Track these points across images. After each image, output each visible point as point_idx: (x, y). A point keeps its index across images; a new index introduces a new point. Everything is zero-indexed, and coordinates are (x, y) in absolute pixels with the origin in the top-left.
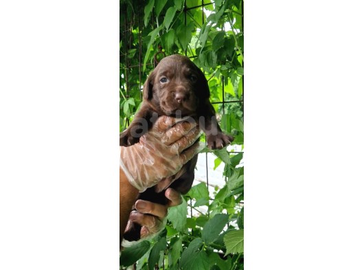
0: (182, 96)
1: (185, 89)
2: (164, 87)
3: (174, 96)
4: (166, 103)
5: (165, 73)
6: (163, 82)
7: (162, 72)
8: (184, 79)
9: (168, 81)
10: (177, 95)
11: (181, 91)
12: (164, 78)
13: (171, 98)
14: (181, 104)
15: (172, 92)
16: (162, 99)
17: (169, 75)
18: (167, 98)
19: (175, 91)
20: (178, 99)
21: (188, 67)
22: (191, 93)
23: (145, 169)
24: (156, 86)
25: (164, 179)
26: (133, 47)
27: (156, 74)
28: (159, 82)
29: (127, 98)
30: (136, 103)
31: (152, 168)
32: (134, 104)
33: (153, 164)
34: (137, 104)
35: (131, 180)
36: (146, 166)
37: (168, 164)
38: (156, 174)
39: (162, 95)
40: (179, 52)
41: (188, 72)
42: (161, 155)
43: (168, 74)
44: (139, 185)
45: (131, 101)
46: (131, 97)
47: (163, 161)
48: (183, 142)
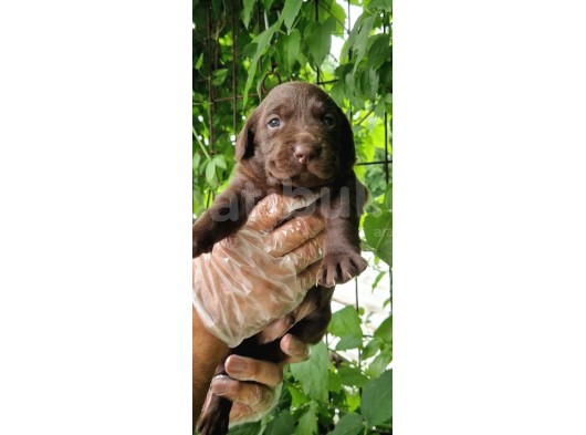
0: (308, 150)
1: (313, 138)
2: (275, 134)
3: (293, 150)
4: (278, 164)
5: (277, 110)
6: (273, 126)
7: (273, 107)
8: (312, 120)
9: (282, 124)
10: (299, 149)
11: (306, 140)
12: (275, 119)
13: (286, 155)
14: (305, 165)
15: (290, 142)
16: (269, 156)
17: (285, 113)
18: (279, 154)
19: (294, 141)
20: (300, 156)
21: (318, 100)
22: (323, 145)
23: (235, 303)
24: (261, 135)
25: (273, 322)
26: (221, 67)
27: (260, 113)
28: (266, 126)
29: (212, 155)
30: (227, 164)
31: (248, 300)
32: (224, 166)
33: (248, 292)
34: (230, 165)
35: (210, 323)
36: (237, 297)
37: (279, 291)
38: (257, 313)
39: (269, 150)
40: (300, 76)
41: (319, 109)
42: (263, 275)
43: (282, 112)
44: (226, 333)
45: (219, 161)
46: (218, 153)
47: (269, 286)
48: (308, 252)
